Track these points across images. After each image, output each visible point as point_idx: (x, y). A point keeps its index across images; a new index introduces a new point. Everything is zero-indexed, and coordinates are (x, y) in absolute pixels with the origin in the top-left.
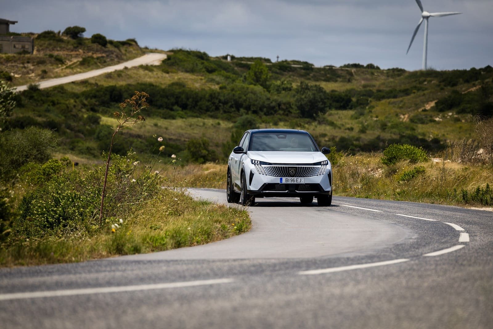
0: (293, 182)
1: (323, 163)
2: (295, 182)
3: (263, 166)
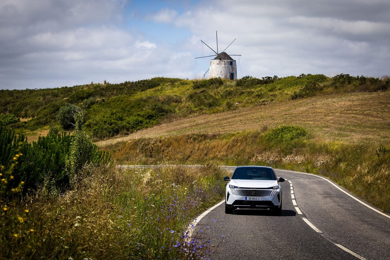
0: (253, 200)
1: (275, 187)
2: (255, 200)
3: (235, 189)
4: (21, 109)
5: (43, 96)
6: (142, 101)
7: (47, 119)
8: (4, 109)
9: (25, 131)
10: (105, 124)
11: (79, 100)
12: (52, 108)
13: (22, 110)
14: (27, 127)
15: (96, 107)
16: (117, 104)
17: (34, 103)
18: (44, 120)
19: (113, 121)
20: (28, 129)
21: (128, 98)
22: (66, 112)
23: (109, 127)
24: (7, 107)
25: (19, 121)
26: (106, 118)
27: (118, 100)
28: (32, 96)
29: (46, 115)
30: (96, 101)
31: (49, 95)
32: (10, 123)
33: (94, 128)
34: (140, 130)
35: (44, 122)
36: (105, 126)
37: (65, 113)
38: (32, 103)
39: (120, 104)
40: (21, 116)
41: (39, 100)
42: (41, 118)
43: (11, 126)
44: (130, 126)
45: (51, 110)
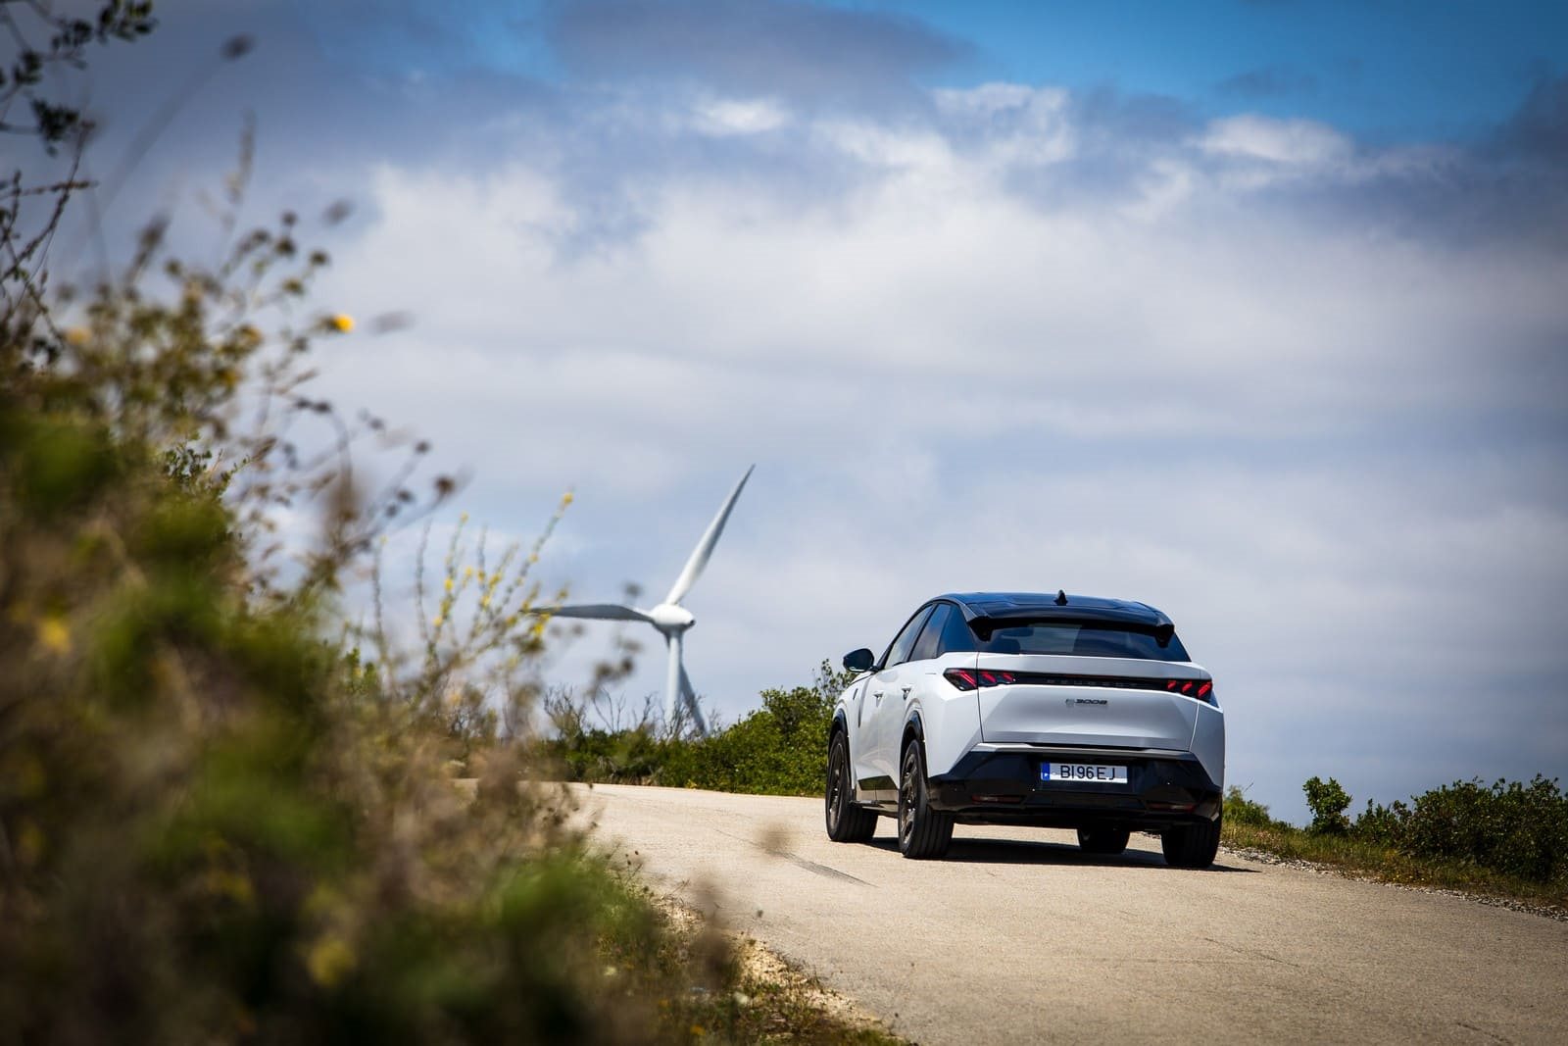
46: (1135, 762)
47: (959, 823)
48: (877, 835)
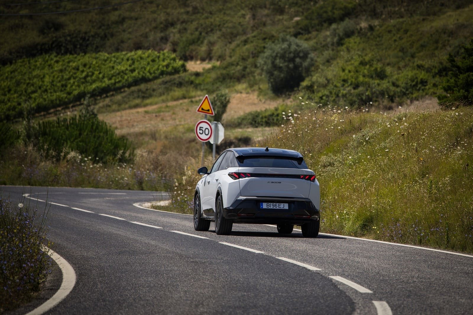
4: (199, 39)
5: (251, 9)
6: (445, 33)
7: (245, 68)
8: (162, 39)
9: (193, 94)
10: (343, 85)
11: (322, 25)
12: (260, 41)
13: (202, 42)
14: (200, 84)
15: (355, 43)
16: (394, 38)
17: (230, 25)
18: (239, 71)
19: (361, 79)
20: (202, 90)
21: (419, 26)
22: (279, 55)
23: (353, 91)
24: (167, 33)
25: (185, 70)
26: (347, 71)
27: (399, 30)
28: (231, 8)
29: (244, 59)
30: (357, 29)
31: (265, 7)
32: (162, 73)
33: (320, 94)
34: (418, 100)
35: (237, 74)
36: (344, 90)
37: (276, 56)
38: (226, 25)
39: (401, 39)
40: (199, 57)
41: (241, 20)
42: (233, 65)
43: (163, 81)
44: (398, 90)
45: (257, 46)
46: (291, 201)
47: (235, 223)
48: (209, 230)
